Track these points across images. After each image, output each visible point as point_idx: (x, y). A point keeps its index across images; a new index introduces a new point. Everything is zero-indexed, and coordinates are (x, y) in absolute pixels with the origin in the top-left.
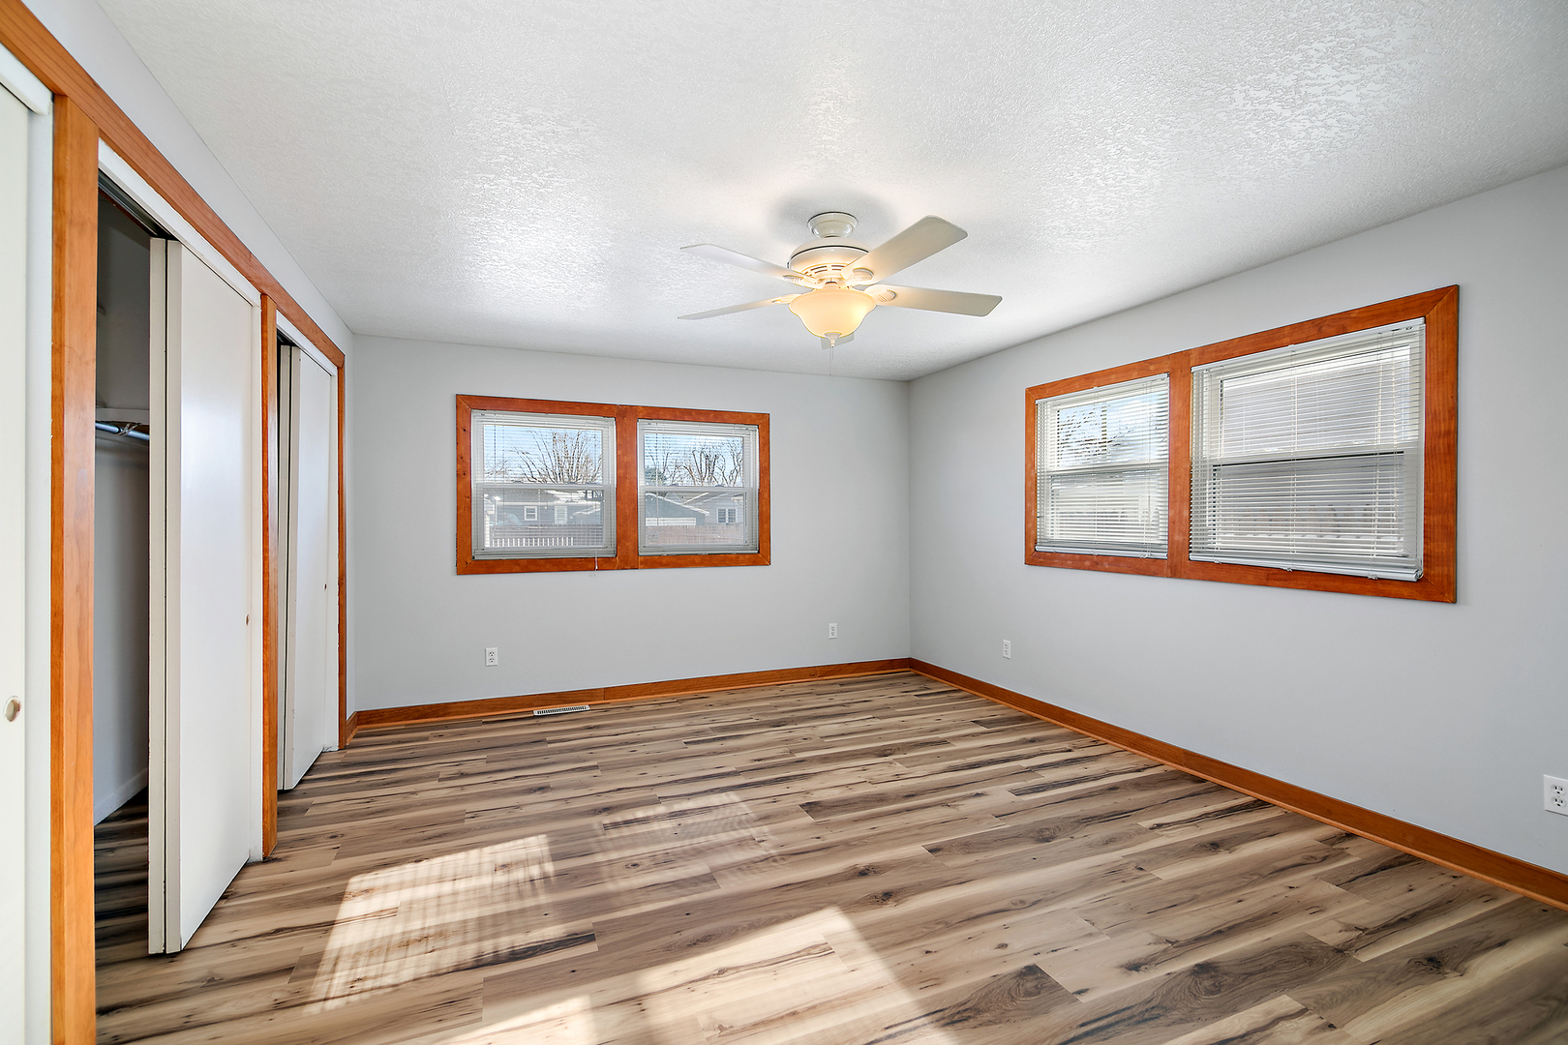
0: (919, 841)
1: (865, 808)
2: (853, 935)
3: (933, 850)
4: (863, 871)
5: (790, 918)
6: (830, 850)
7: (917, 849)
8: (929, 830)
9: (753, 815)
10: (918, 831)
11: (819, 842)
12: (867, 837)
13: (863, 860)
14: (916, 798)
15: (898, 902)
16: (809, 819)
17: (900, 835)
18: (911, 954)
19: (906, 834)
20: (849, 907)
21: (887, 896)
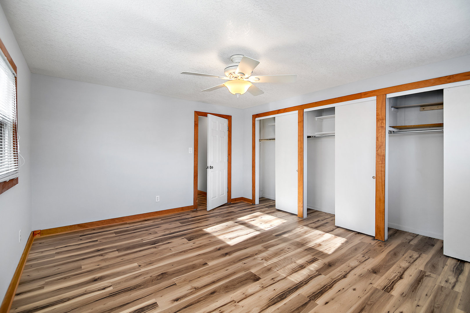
0: (210, 267)
1: (233, 280)
2: (226, 241)
3: (206, 264)
4: (227, 255)
5: (240, 243)
6: (239, 259)
7: (211, 264)
8: (206, 273)
9: (275, 270)
10: (211, 271)
11: (244, 262)
12: (228, 266)
13: (227, 258)
14: (210, 292)
15: (216, 248)
16: (253, 271)
17: (217, 268)
18: (213, 240)
19: (215, 269)
20: (228, 246)
21: (219, 249)
